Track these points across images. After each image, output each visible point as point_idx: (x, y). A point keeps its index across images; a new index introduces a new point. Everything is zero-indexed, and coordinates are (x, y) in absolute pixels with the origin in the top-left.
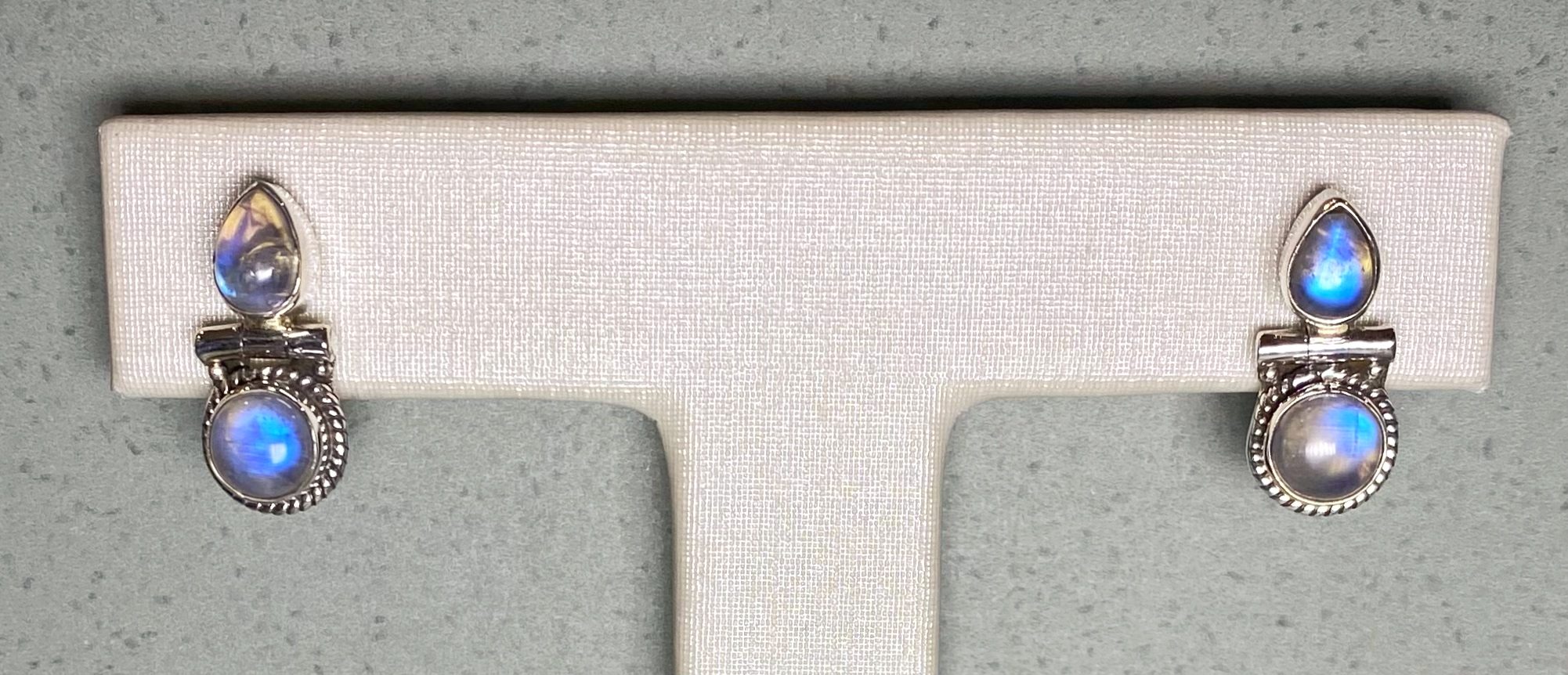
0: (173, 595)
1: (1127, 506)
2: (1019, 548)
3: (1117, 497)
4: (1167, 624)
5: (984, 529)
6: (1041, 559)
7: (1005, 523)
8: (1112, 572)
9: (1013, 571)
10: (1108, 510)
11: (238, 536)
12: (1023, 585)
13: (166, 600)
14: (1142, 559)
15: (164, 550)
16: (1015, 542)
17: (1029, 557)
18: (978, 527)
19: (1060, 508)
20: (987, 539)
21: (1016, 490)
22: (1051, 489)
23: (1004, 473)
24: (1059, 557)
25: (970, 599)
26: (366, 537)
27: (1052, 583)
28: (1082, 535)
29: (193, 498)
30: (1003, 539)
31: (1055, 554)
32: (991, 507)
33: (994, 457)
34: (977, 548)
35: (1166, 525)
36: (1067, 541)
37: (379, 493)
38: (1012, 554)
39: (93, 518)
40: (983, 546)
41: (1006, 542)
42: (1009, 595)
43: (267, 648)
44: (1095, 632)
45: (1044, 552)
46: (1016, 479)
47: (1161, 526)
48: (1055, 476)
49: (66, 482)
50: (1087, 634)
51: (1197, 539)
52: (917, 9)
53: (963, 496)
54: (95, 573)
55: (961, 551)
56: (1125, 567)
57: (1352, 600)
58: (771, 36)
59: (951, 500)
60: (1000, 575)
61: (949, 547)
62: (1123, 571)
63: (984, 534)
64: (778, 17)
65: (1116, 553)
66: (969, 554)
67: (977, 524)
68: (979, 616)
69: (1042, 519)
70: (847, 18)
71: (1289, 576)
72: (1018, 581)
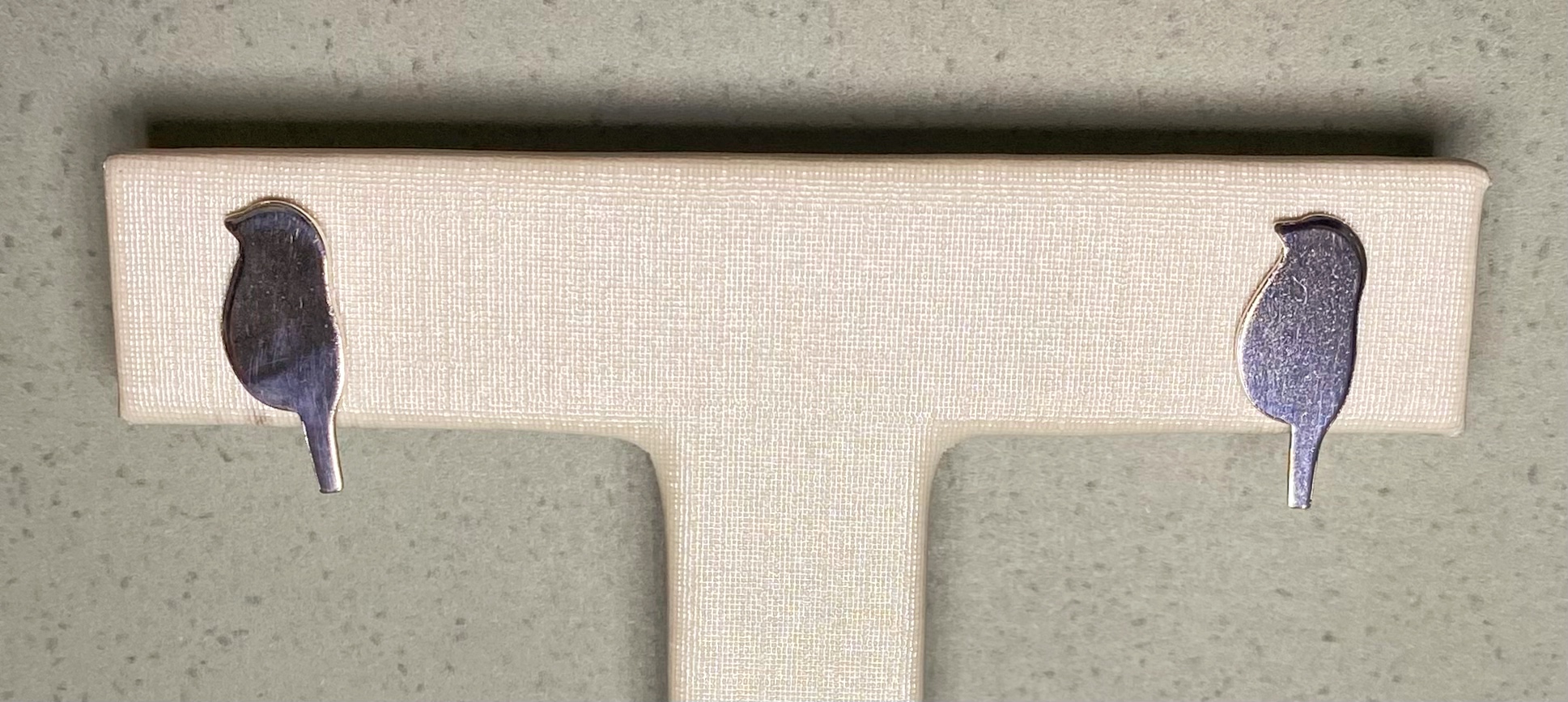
0: (264, 596)
1: (1180, 524)
2: (1075, 563)
3: (1170, 516)
4: (1217, 638)
5: (1042, 544)
6: (1096, 574)
7: (1062, 539)
8: (1165, 587)
9: (1069, 584)
10: (1162, 528)
11: (325, 540)
12: (1077, 598)
13: (256, 600)
14: (1195, 575)
15: (255, 553)
16: (1071, 556)
17: (1085, 572)
18: (1037, 543)
19: (1115, 526)
20: (1045, 553)
21: (1073, 508)
22: (1108, 507)
23: (1061, 491)
24: (1114, 572)
25: (1028, 611)
26: (448, 543)
27: (1108, 596)
28: (1137, 551)
29: (282, 504)
30: (1061, 555)
31: (1110, 570)
32: (1049, 524)
33: (1053, 476)
34: (1035, 562)
35: (1218, 543)
36: (1122, 557)
37: (460, 501)
38: (1068, 568)
39: (188, 521)
40: (1041, 561)
41: (1063, 557)
42: (1065, 608)
43: (353, 647)
44: (1146, 644)
45: (1099, 567)
46: (1074, 496)
47: (1213, 544)
48: (1111, 494)
49: (161, 487)
50: (1140, 646)
51: (1247, 557)
52: (984, 42)
53: (1022, 512)
54: (190, 573)
55: (1019, 565)
56: (1178, 583)
57: (1396, 618)
58: (842, 67)
59: (1010, 517)
60: (1057, 588)
61: (1008, 561)
62: (1176, 588)
63: (1042, 549)
64: (849, 49)
65: (1168, 569)
66: (1027, 569)
67: (1035, 539)
68: (1036, 627)
69: (1098, 536)
70: (916, 50)
71: (1336, 593)
72: (1073, 593)
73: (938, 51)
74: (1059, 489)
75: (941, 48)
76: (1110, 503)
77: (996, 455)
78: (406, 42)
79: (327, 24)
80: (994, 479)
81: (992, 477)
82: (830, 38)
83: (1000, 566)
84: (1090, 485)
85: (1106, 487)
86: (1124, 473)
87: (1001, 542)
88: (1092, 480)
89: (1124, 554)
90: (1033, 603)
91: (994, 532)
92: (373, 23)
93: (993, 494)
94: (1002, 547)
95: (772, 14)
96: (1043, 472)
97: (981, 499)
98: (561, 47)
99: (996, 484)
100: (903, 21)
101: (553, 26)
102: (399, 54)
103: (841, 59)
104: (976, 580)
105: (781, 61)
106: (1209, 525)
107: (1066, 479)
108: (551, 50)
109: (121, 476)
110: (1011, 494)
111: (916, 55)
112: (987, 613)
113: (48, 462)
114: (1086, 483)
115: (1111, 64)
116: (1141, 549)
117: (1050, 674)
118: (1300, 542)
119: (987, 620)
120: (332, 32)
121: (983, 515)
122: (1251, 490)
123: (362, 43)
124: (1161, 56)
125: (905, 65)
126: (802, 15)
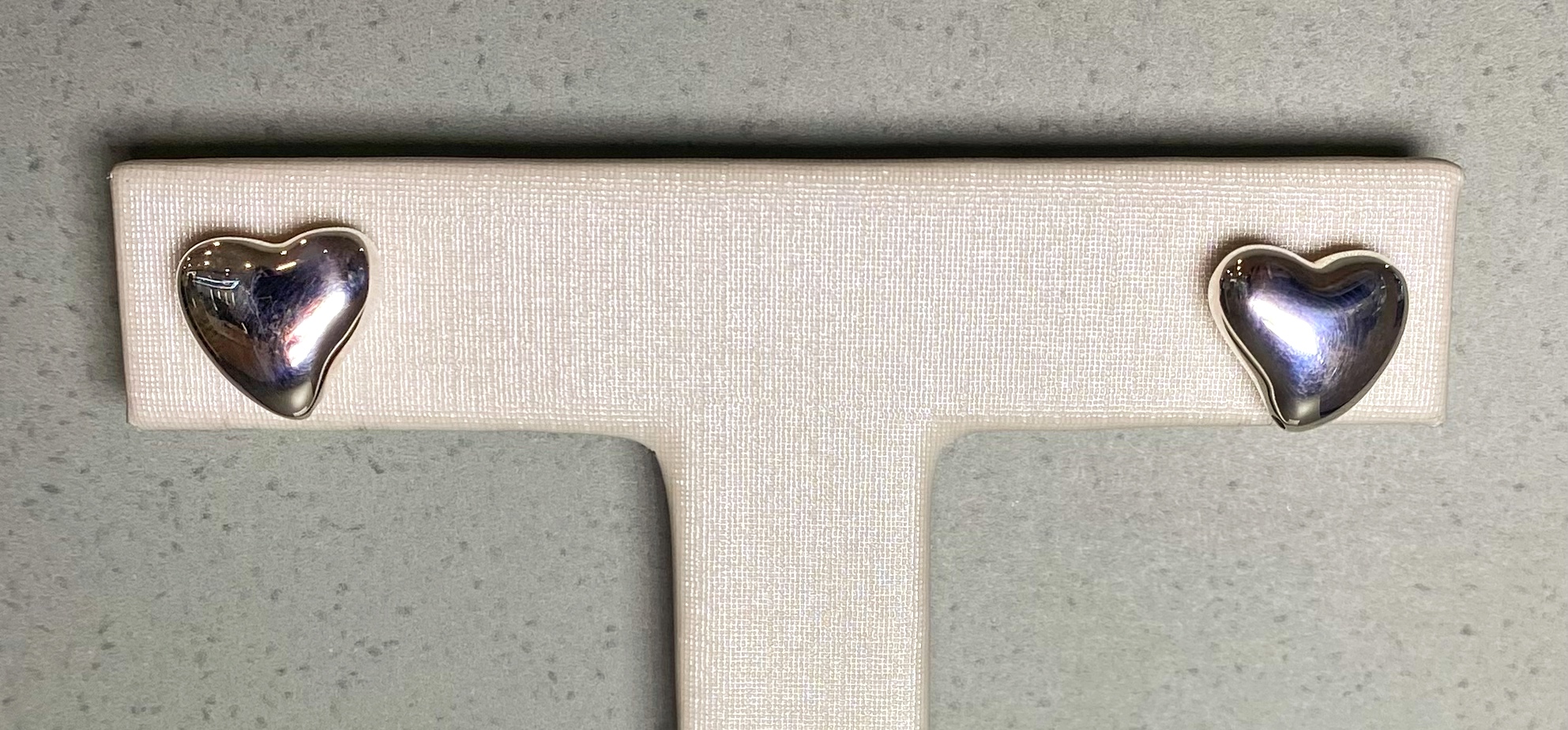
0: (415, 607)
1: (1321, 521)
2: (1218, 561)
3: (1311, 514)
4: (1358, 634)
5: (1186, 544)
6: (1239, 572)
7: (1205, 538)
8: (1306, 585)
9: (1213, 583)
10: (1303, 526)
11: (475, 550)
12: (1220, 597)
13: (407, 611)
14: (1335, 573)
15: (406, 563)
16: (1214, 555)
17: (1228, 570)
18: (1180, 542)
19: (1257, 524)
20: (1188, 552)
21: (1215, 507)
22: (1250, 506)
23: (1204, 492)
24: (1256, 570)
25: (1172, 610)
26: (598, 551)
27: (1250, 595)
28: (1278, 549)
29: (433, 515)
30: (1204, 553)
31: (1253, 567)
32: (1192, 523)
33: (1196, 476)
34: (1179, 561)
35: (1358, 540)
36: (1264, 555)
38: (1211, 567)
39: (339, 534)
40: (1184, 560)
41: (1206, 556)
42: (1208, 605)
43: (503, 655)
44: (1289, 640)
45: (1242, 565)
46: (1216, 497)
48: (1253, 494)
49: (312, 499)
50: (1282, 642)
51: (1386, 553)
52: (1126, 53)
53: (1166, 512)
54: (341, 585)
55: (1163, 564)
56: (1319, 579)
57: (1532, 610)
58: (987, 78)
59: (1154, 516)
60: (1200, 587)
61: (1153, 560)
62: (1317, 583)
63: (1185, 548)
64: (994, 61)
65: (1310, 566)
66: (1170, 567)
67: (1178, 539)
68: (1180, 624)
69: (1240, 535)
70: (1059, 61)
71: (1473, 587)
72: (1217, 591)
73: (1081, 62)
74: (1202, 488)
75: (1084, 60)
76: (1253, 502)
77: (1140, 457)
78: (558, 56)
79: (479, 39)
80: (1137, 480)
81: (1136, 478)
82: (975, 50)
83: (1143, 564)
84: (1232, 484)
85: (1247, 486)
86: (1266, 473)
87: (1146, 541)
88: (1233, 479)
89: (1265, 552)
90: (1177, 602)
91: (1137, 532)
92: (525, 39)
93: (1136, 495)
94: (1147, 546)
95: (919, 28)
96: (1186, 472)
97: (1125, 499)
98: (712, 61)
99: (1140, 485)
100: (1047, 34)
101: (704, 41)
102: (551, 69)
103: (986, 71)
104: (1120, 580)
105: (927, 73)
106: (1348, 522)
107: (1209, 478)
108: (701, 64)
109: (272, 489)
110: (1155, 494)
111: (1059, 67)
112: (1132, 612)
113: (198, 476)
114: (1228, 482)
115: (1250, 73)
116: (1283, 547)
117: (1194, 671)
118: (1439, 538)
119: (1132, 619)
120: (484, 48)
121: (1128, 515)
122: (1389, 487)
123: (514, 59)
124: (1298, 66)
125: (1049, 76)
126: (948, 28)
